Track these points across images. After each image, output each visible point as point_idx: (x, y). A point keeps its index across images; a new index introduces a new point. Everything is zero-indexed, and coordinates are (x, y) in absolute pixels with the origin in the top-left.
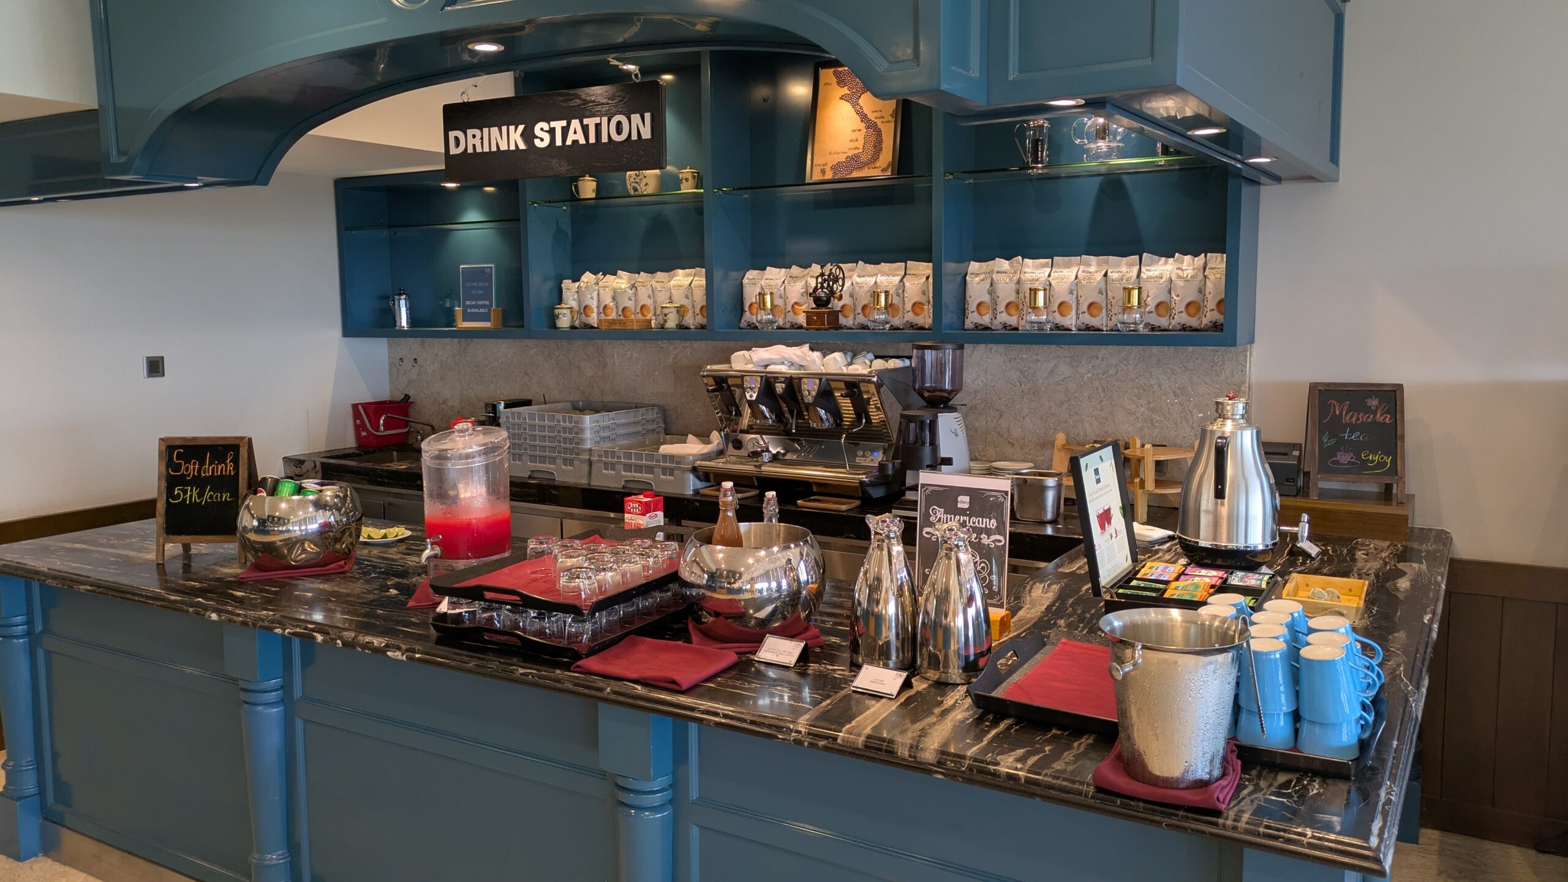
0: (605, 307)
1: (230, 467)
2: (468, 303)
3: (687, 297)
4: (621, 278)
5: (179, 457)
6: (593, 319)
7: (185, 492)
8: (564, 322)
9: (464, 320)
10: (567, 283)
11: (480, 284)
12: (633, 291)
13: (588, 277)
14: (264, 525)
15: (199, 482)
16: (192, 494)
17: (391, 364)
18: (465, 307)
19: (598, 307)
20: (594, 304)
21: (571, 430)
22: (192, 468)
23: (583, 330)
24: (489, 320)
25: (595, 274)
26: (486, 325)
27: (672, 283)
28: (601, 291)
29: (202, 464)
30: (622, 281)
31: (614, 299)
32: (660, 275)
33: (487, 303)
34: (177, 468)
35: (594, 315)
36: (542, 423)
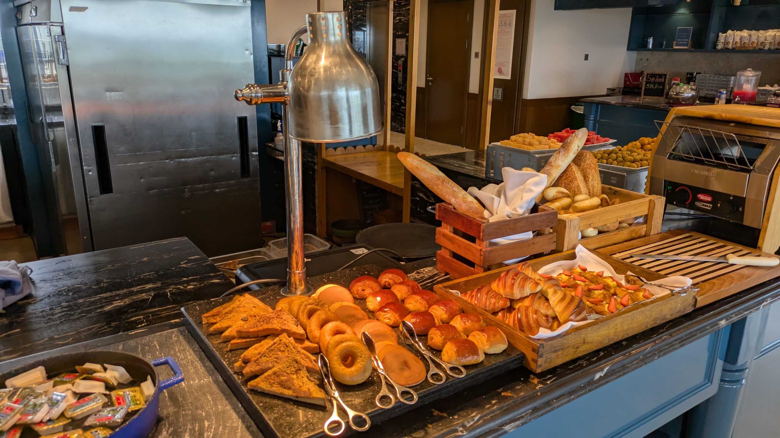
0: (736, 42)
1: (663, 80)
2: (679, 40)
3: (773, 39)
4: (744, 32)
5: (650, 77)
6: (730, 46)
7: (650, 85)
8: (720, 46)
9: (676, 46)
10: (720, 34)
11: (685, 34)
12: (749, 37)
13: (730, 32)
14: (677, 94)
15: (654, 83)
16: (652, 86)
17: (637, 61)
18: (677, 41)
19: (733, 42)
20: (731, 41)
21: (725, 81)
22: (653, 79)
23: (726, 50)
24: (687, 46)
25: (733, 31)
26: (686, 47)
27: (767, 34)
28: (735, 37)
29: (656, 78)
30: (745, 33)
31: (740, 39)
32: (761, 32)
33: (687, 40)
34: (649, 79)
35: (731, 45)
36: (714, 79)
